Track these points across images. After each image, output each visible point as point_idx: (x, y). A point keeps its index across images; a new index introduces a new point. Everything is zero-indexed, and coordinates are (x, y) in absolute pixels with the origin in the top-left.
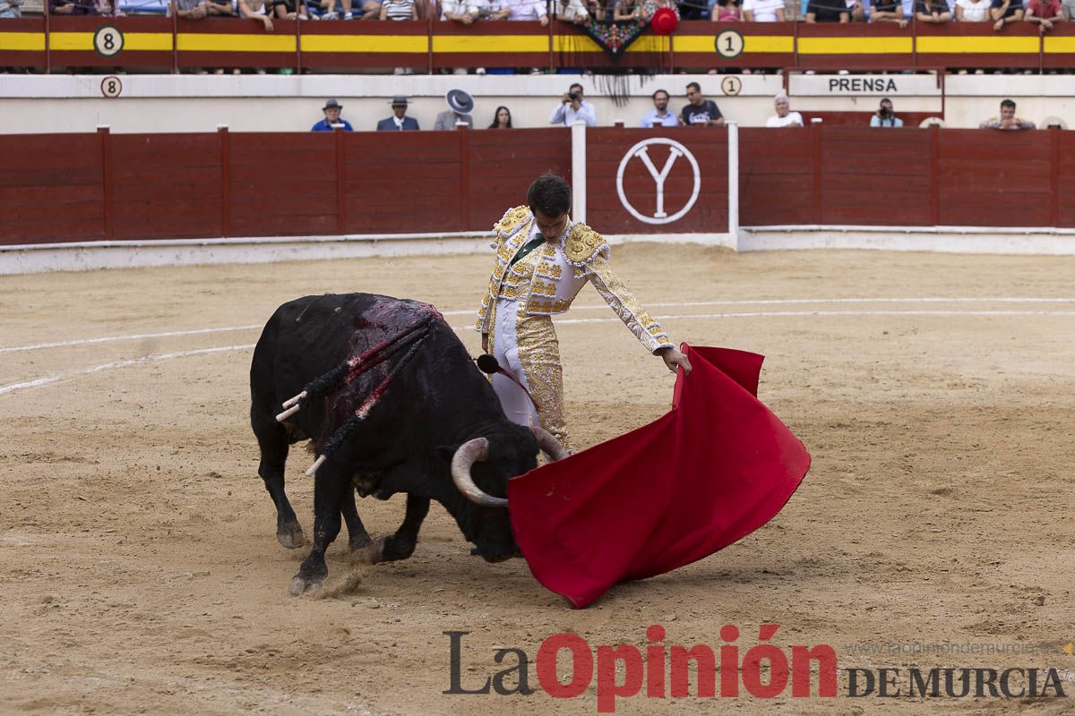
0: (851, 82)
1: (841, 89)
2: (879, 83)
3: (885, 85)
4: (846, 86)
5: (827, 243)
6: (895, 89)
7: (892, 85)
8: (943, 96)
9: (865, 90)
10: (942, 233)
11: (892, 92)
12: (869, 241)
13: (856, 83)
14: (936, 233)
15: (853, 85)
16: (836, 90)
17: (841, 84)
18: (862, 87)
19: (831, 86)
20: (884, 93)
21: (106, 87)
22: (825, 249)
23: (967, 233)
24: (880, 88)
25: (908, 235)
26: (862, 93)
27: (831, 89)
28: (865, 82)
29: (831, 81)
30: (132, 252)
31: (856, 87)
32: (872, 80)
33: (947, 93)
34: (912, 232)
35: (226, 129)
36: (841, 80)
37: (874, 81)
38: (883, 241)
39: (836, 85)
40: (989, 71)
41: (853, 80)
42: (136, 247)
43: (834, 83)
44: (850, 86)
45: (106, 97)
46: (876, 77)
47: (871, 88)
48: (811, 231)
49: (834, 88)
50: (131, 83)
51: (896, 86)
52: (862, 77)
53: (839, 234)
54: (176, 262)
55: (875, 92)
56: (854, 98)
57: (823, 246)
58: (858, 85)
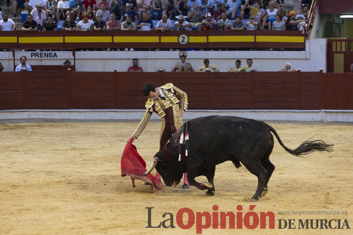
0: (39, 54)
1: (36, 57)
2: (51, 54)
3: (53, 55)
4: (38, 55)
5: (28, 116)
6: (57, 57)
7: (55, 55)
8: (75, 59)
9: (45, 57)
10: (73, 112)
11: (55, 57)
12: (45, 115)
13: (41, 54)
14: (71, 112)
15: (40, 55)
16: (34, 57)
17: (36, 55)
18: (44, 57)
19: (32, 56)
20: (52, 58)
22: (27, 118)
23: (82, 112)
24: (51, 56)
25: (60, 113)
26: (44, 58)
27: (32, 57)
28: (45, 54)
29: (32, 54)
31: (41, 56)
32: (48, 53)
33: (76, 58)
34: (61, 112)
36: (36, 53)
37: (49, 53)
38: (50, 115)
39: (34, 55)
40: (91, 50)
41: (40, 53)
43: (33, 54)
44: (39, 55)
46: (49, 52)
47: (47, 56)
48: (22, 111)
49: (33, 56)
51: (57, 55)
52: (44, 52)
53: (33, 112)
55: (49, 58)
56: (41, 60)
57: (27, 117)
58: (43, 55)
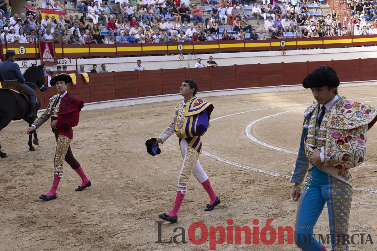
21: (283, 53)
30: (289, 87)
35: (308, 61)
42: (290, 86)
45: (283, 55)
50: (288, 52)
54: (298, 89)
